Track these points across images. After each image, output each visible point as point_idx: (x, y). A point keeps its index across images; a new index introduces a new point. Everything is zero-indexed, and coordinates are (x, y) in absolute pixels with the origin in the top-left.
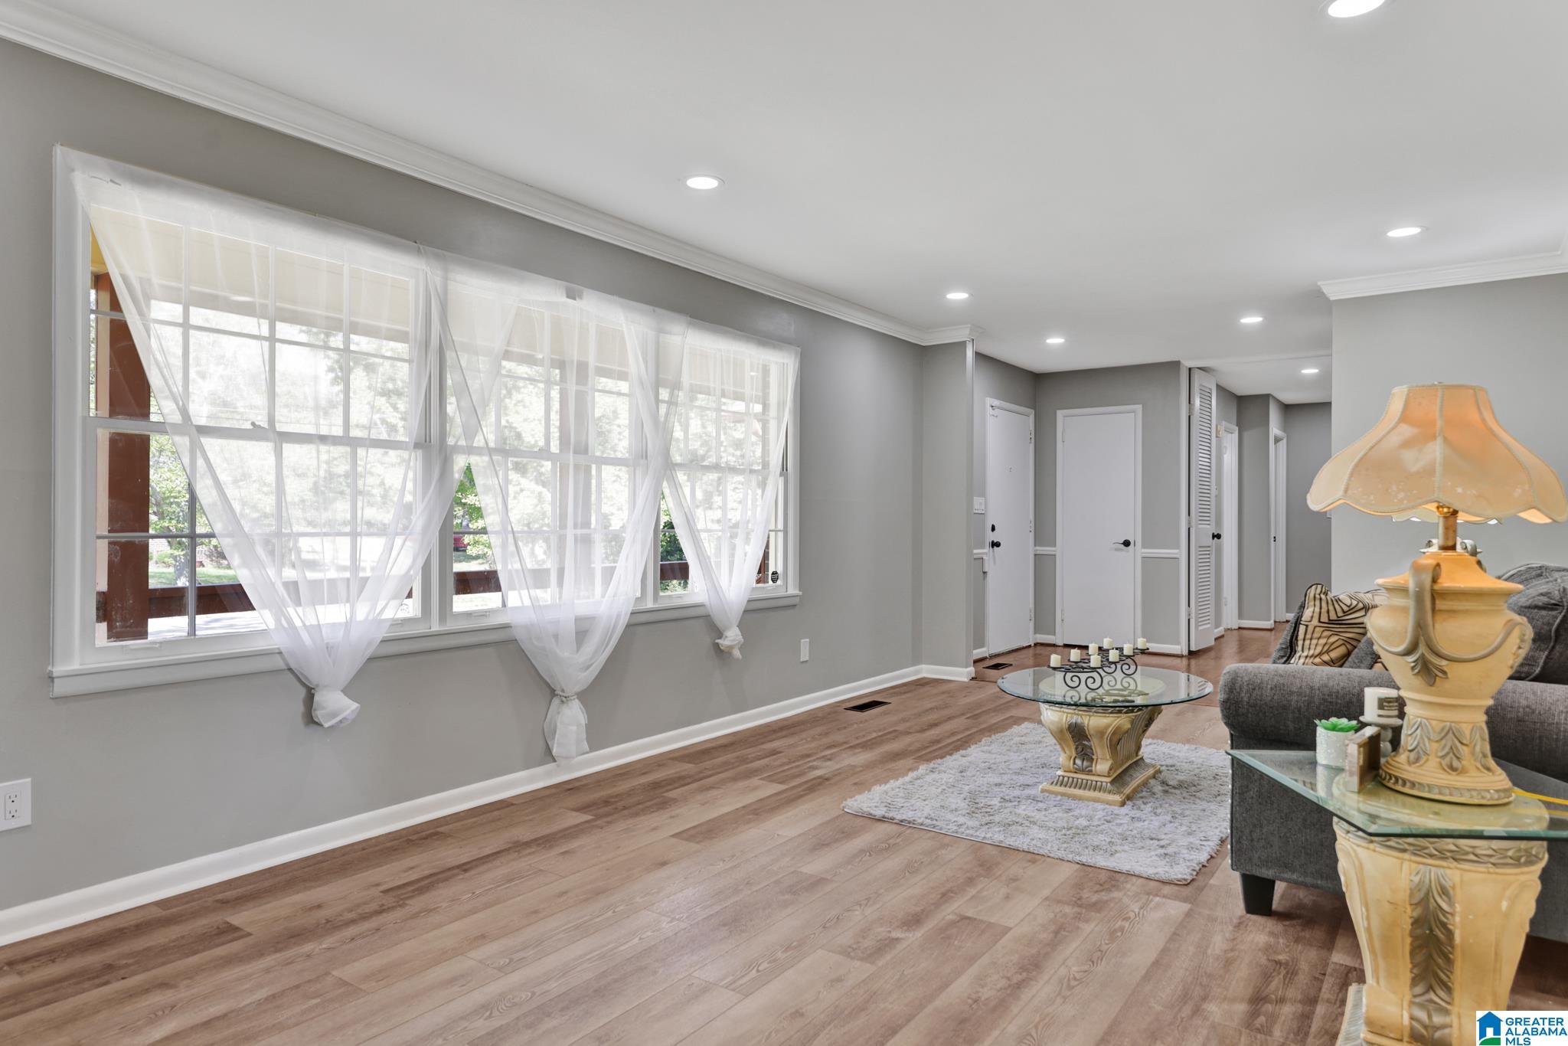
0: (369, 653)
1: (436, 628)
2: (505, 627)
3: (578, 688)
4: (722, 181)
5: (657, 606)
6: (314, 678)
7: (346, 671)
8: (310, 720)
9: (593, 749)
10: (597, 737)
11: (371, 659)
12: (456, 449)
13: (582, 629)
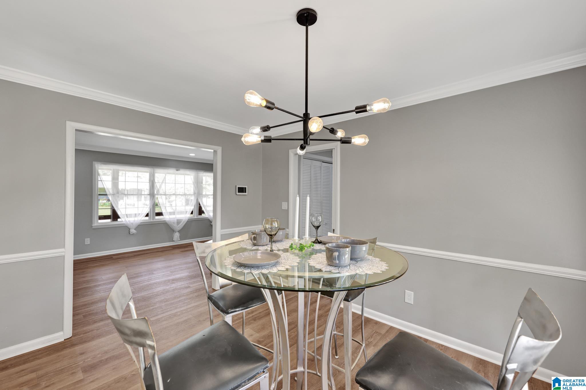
0: (139, 224)
1: (152, 221)
2: (165, 221)
3: (178, 230)
4: (195, 155)
5: (197, 218)
6: (130, 228)
7: (135, 227)
8: (130, 233)
9: (180, 240)
10: (181, 238)
11: (139, 225)
12: (156, 195)
13: (179, 222)
